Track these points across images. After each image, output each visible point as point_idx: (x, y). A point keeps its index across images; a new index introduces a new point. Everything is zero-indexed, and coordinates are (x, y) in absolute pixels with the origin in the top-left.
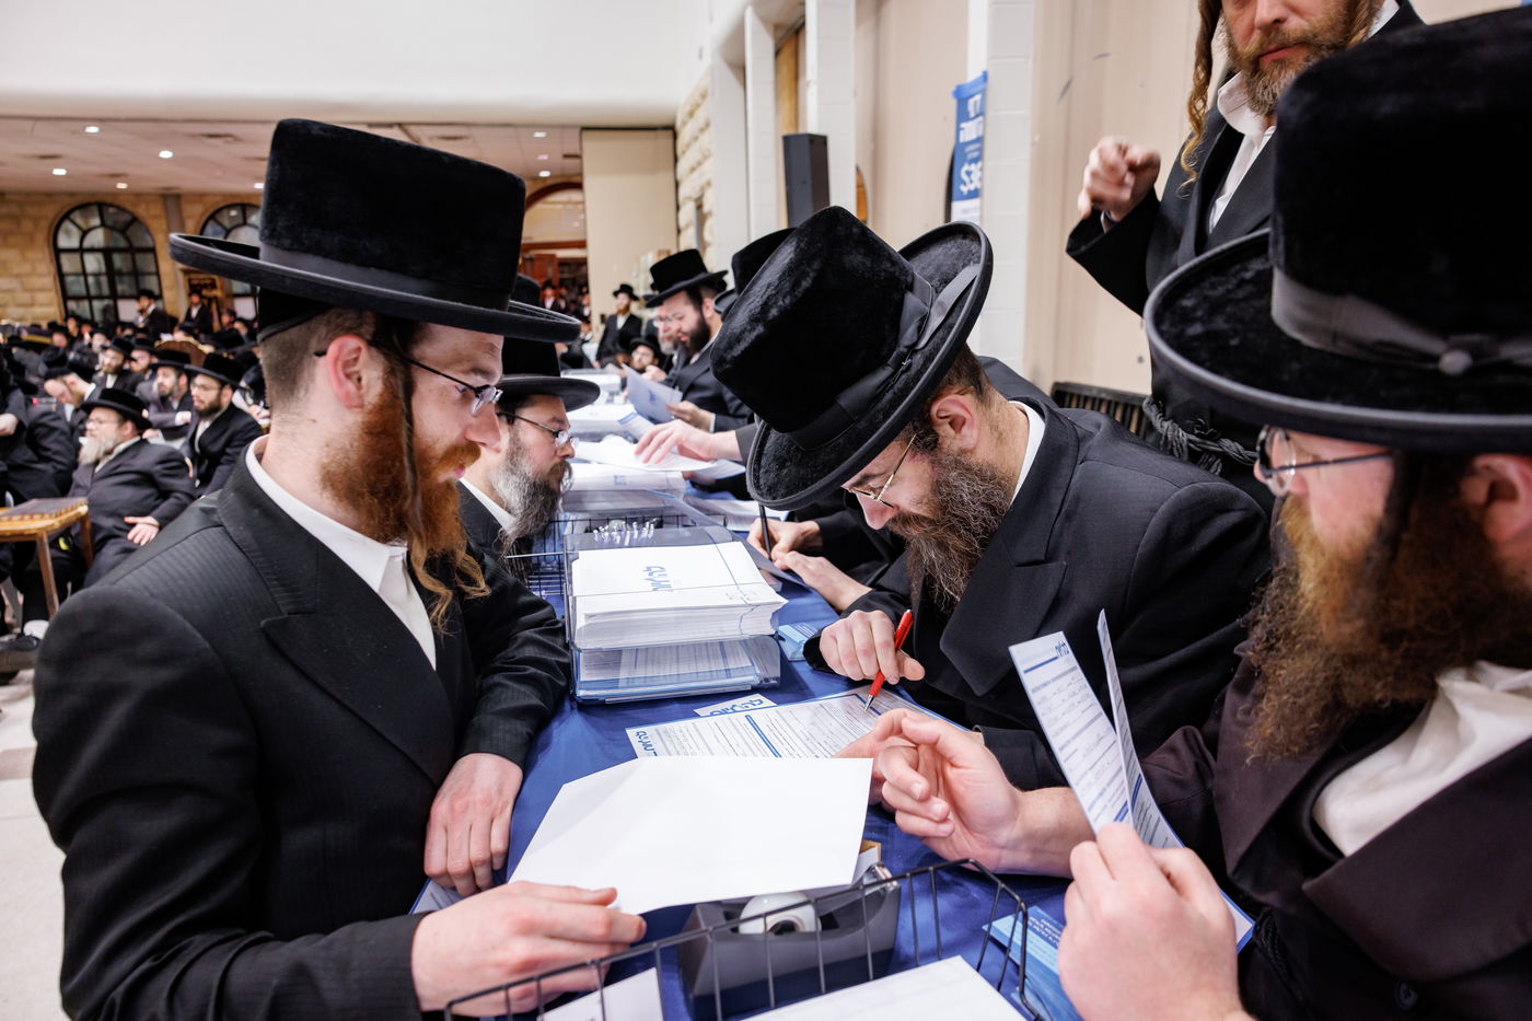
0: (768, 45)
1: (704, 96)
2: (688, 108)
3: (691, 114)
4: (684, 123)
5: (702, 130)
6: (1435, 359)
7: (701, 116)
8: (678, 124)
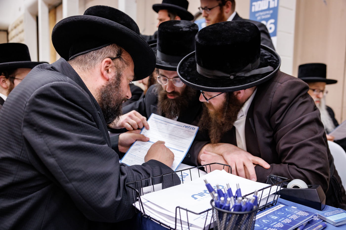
0: (46, 9)
1: (21, 22)
2: (14, 25)
3: (15, 27)
4: (12, 30)
5: (20, 33)
6: (229, 77)
7: (20, 28)
8: (9, 30)
